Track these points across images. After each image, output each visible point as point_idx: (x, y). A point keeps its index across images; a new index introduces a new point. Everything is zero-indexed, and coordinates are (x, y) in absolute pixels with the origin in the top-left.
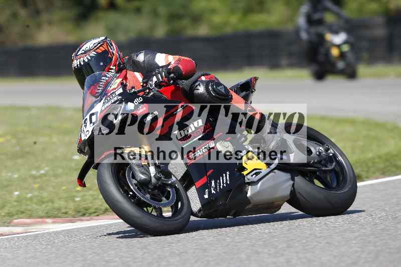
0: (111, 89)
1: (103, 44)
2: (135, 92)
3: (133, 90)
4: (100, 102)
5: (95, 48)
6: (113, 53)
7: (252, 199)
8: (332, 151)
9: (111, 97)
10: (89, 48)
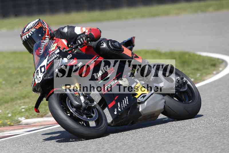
0: (51, 50)
1: (39, 23)
2: (66, 51)
3: (65, 50)
4: (46, 58)
5: (34, 26)
7: (142, 113)
8: (185, 79)
9: (52, 55)
10: (30, 27)
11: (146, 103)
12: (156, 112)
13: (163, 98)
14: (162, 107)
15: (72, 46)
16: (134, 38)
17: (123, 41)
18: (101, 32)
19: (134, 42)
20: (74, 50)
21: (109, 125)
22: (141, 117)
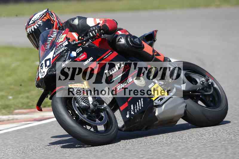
2: (76, 44)
4: (52, 51)
6: (54, 20)
8: (211, 81)
9: (60, 48)
10: (36, 19)
11: (163, 106)
12: (175, 117)
13: (184, 102)
14: (182, 112)
15: (82, 38)
16: (156, 32)
17: (143, 35)
18: (117, 24)
19: (155, 37)
20: (84, 43)
21: (120, 129)
22: (157, 122)
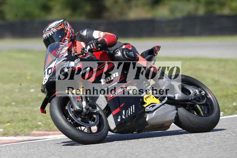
0: (61, 53)
3: (76, 54)
5: (56, 27)
7: (149, 122)
9: (61, 58)
